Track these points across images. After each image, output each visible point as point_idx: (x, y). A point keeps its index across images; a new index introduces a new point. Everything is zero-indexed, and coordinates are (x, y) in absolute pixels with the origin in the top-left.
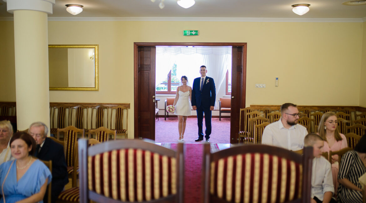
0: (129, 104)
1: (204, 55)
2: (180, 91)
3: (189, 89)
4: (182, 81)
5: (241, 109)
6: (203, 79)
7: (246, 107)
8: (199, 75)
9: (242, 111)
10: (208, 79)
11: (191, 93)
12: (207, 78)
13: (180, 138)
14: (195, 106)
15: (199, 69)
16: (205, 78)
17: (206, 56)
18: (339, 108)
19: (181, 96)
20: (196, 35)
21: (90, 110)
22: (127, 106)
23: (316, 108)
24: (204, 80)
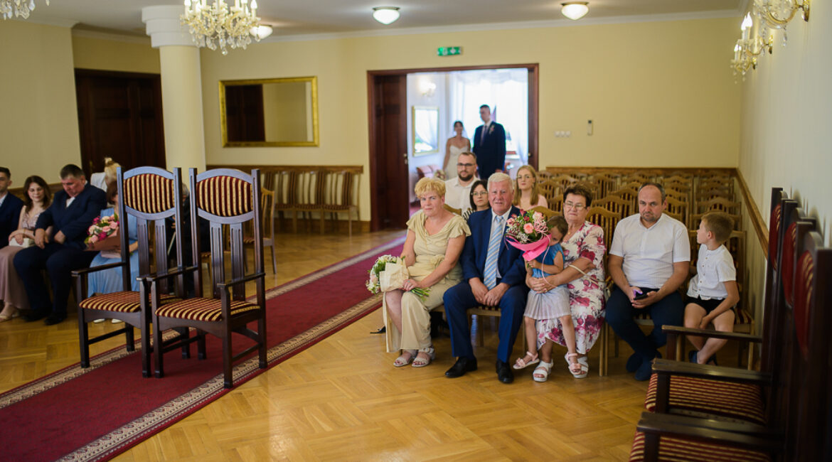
0: (362, 166)
2: (452, 147)
3: (467, 142)
4: (455, 129)
6: (486, 127)
8: (480, 123)
10: (493, 127)
15: (478, 110)
16: (488, 125)
18: (699, 171)
19: (455, 154)
20: (457, 54)
21: (307, 175)
22: (360, 170)
23: (659, 172)
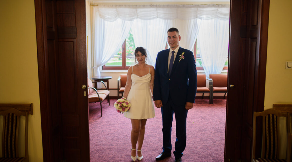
0: (31, 105)
1: (166, 21)
2: (133, 75)
3: (150, 70)
4: (137, 58)
5: (255, 113)
6: (173, 52)
7: (265, 108)
9: (257, 118)
10: (183, 53)
11: (153, 77)
12: (181, 50)
13: (134, 154)
14: (159, 101)
16: (176, 50)
17: (169, 21)
19: (136, 83)
22: (25, 109)
24: (175, 54)
